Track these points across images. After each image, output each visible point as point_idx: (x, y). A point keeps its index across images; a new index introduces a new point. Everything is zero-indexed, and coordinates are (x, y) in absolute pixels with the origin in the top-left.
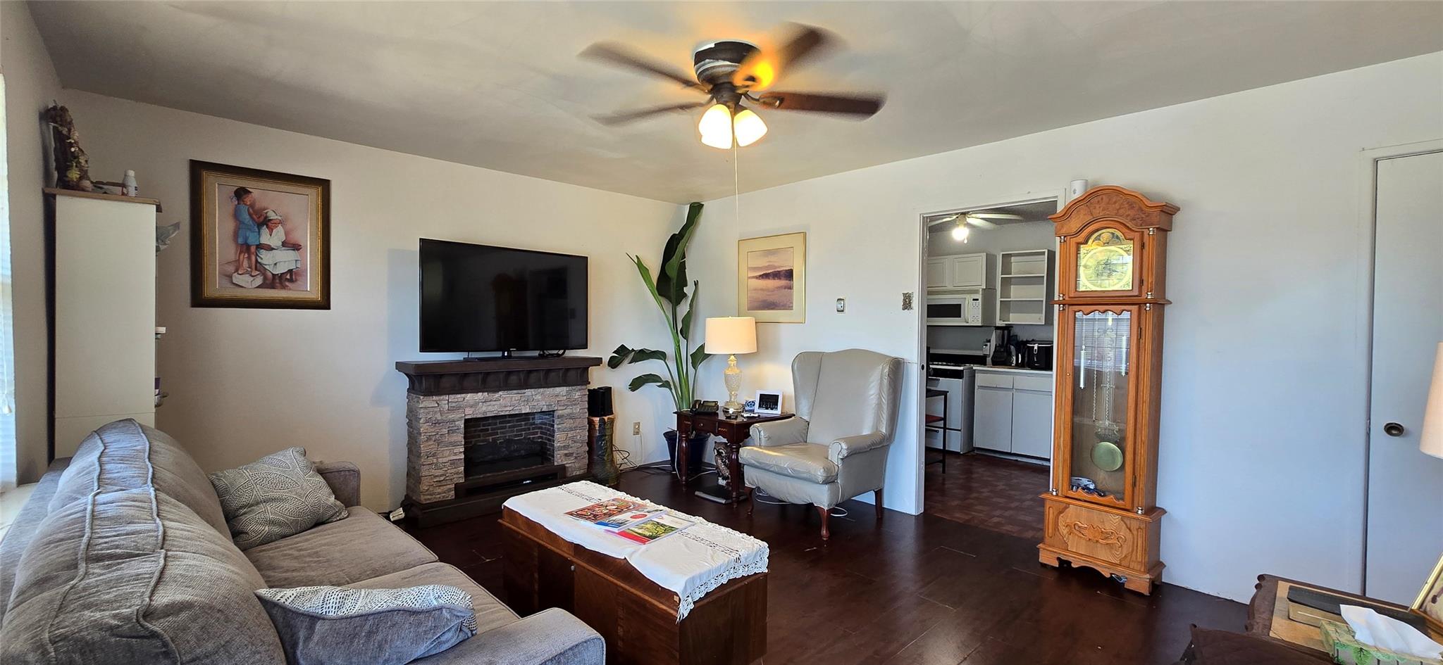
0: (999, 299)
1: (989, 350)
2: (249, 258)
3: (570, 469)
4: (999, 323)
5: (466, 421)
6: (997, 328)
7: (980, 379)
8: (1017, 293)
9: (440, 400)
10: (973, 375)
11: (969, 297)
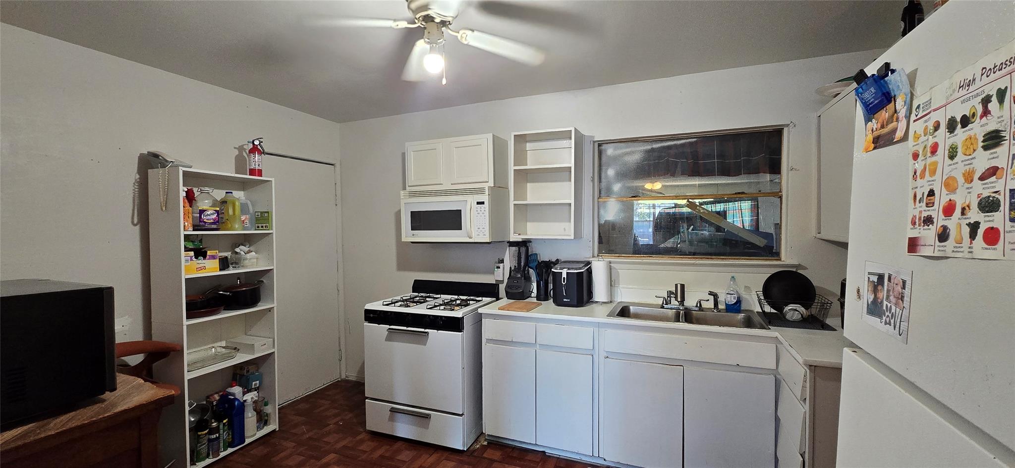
0: (512, 203)
1: (501, 274)
4: (514, 238)
6: (512, 244)
7: (489, 329)
8: (536, 194)
10: (478, 319)
11: (472, 199)
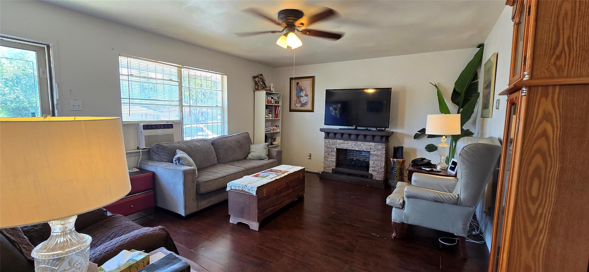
2: (299, 100)
3: (374, 176)
5: (337, 149)
9: (330, 141)
